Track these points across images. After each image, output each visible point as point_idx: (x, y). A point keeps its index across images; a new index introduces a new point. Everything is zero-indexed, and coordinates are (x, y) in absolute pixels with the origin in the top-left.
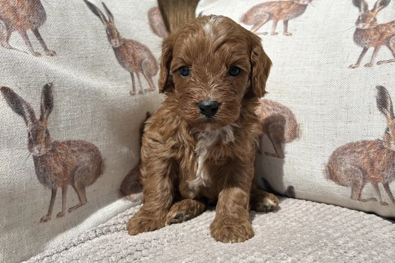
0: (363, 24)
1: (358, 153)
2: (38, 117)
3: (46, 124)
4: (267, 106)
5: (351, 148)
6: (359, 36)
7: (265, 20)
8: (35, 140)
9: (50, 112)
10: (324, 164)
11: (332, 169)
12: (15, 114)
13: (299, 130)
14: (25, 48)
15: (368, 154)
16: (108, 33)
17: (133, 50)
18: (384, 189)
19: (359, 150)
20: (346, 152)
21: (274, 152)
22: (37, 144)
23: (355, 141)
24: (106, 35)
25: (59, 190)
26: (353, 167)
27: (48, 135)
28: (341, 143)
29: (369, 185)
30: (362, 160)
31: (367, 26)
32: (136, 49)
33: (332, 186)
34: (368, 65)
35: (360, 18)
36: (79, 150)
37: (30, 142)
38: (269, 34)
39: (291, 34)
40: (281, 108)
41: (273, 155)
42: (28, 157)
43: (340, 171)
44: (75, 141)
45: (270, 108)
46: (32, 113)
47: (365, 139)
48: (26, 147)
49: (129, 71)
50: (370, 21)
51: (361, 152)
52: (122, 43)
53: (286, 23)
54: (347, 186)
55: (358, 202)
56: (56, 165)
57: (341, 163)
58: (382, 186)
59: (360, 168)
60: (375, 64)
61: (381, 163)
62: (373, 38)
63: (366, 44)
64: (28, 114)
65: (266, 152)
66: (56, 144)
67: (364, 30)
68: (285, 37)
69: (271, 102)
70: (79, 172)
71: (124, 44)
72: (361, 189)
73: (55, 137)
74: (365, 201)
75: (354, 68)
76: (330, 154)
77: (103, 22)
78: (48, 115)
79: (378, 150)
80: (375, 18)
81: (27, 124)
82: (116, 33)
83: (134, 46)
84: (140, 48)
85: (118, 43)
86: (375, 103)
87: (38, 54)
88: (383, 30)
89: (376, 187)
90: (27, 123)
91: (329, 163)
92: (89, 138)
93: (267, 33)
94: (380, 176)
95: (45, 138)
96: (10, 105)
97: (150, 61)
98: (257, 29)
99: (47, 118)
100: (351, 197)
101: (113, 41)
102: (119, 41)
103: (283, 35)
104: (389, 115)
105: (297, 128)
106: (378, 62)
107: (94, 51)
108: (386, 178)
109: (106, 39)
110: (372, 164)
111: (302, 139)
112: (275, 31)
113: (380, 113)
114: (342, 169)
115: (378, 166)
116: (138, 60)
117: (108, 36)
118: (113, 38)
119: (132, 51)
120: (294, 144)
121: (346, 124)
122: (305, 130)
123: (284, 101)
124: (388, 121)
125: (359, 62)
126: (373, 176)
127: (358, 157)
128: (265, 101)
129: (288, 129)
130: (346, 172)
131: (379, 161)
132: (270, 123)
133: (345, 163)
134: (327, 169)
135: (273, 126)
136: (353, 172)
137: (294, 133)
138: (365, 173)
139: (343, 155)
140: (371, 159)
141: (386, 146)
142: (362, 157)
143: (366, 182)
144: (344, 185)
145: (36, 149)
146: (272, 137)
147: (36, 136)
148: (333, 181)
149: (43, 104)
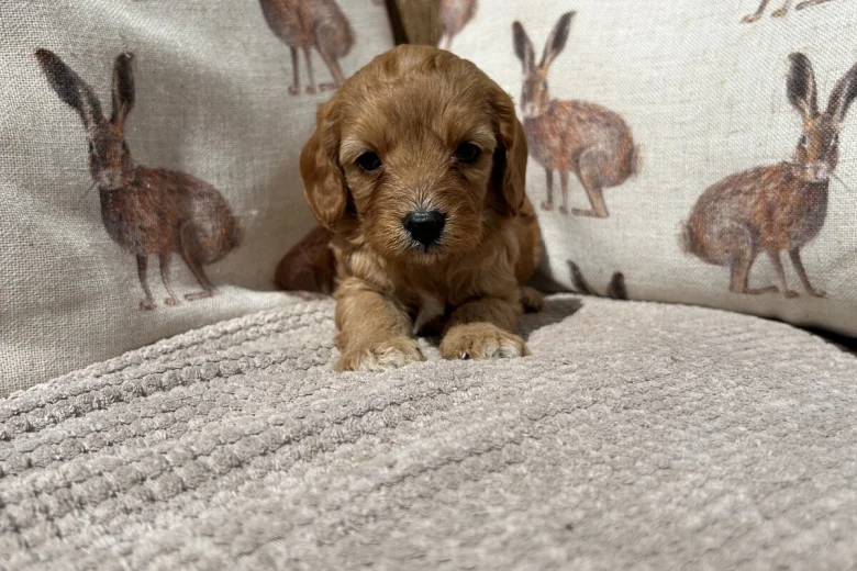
1: (746, 194)
2: (107, 115)
3: (122, 131)
4: (578, 113)
5: (733, 186)
8: (103, 158)
9: (128, 110)
10: (681, 222)
11: (695, 230)
12: (63, 104)
13: (636, 157)
15: (764, 194)
17: (300, 1)
18: (790, 262)
19: (747, 188)
20: (723, 195)
21: (589, 207)
22: (107, 165)
23: (741, 168)
26: (735, 224)
27: (128, 152)
28: (714, 177)
29: (763, 257)
30: (753, 208)
33: (695, 264)
34: (779, 13)
37: (94, 160)
40: (604, 115)
41: (588, 214)
43: (711, 233)
45: (582, 117)
46: (95, 104)
47: (761, 163)
49: (288, 43)
54: (722, 264)
55: (744, 297)
56: (142, 212)
57: (713, 218)
61: (787, 209)
69: (586, 105)
72: (749, 268)
73: (141, 158)
74: (756, 292)
75: (751, 21)
76: (692, 201)
79: (782, 183)
81: (86, 127)
86: (783, 88)
89: (776, 259)
90: (86, 123)
91: (691, 220)
94: (784, 236)
95: (123, 157)
97: (334, 26)
100: (731, 288)
104: (808, 111)
105: (634, 155)
106: (798, 5)
108: (795, 238)
110: (769, 213)
111: (641, 176)
113: (791, 107)
114: (715, 229)
115: (781, 215)
116: (308, 22)
119: (295, 2)
120: (629, 185)
121: (727, 137)
122: (648, 158)
123: (611, 101)
124: (806, 124)
125: (762, 8)
126: (770, 238)
127: (746, 201)
128: (575, 105)
129: (617, 159)
130: (721, 235)
131: (784, 205)
132: (582, 149)
133: (721, 217)
134: (686, 231)
135: (587, 156)
136: (735, 233)
137: (628, 166)
138: (756, 232)
139: (716, 201)
140: (768, 204)
141: (797, 174)
142: (753, 201)
143: (759, 252)
144: (716, 263)
145: (104, 175)
146: (584, 178)
147: (104, 151)
148: (696, 254)
149: (117, 93)
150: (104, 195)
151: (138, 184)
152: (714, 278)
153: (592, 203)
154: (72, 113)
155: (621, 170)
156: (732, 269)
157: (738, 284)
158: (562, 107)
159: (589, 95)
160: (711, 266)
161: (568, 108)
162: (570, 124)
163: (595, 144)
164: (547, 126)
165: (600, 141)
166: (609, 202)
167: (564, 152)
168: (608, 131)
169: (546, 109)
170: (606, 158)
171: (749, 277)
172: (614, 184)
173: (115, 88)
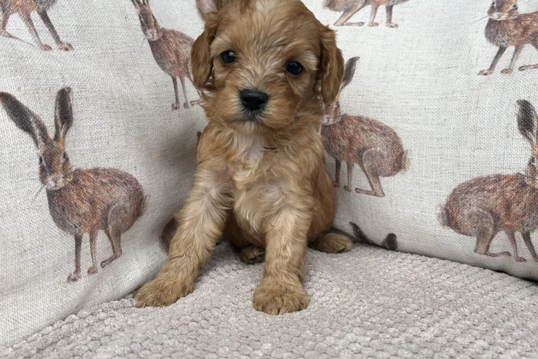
0: (498, 13)
1: (489, 191)
3: (63, 145)
4: (362, 125)
5: (479, 184)
6: (494, 29)
7: (360, 5)
8: (50, 167)
9: (68, 128)
10: (440, 205)
11: (450, 211)
13: (406, 158)
14: (29, 37)
15: (503, 193)
16: (142, 19)
17: (177, 45)
18: (522, 240)
19: (491, 187)
20: (472, 190)
21: (370, 189)
22: (52, 172)
23: (485, 175)
24: (138, 22)
25: (86, 237)
26: (481, 210)
27: (67, 159)
28: (464, 177)
29: (502, 235)
30: (495, 200)
31: (504, 17)
32: (179, 44)
33: (450, 233)
34: (506, 71)
35: (495, 5)
36: (111, 182)
37: (42, 170)
38: (366, 25)
39: (397, 26)
40: (381, 128)
41: (368, 193)
42: (40, 191)
43: (463, 215)
44: (104, 170)
45: (365, 128)
46: (43, 129)
47: (500, 172)
48: (37, 176)
49: (170, 75)
50: (508, 10)
51: (494, 190)
52: (161, 35)
53: (389, 9)
54: (470, 235)
56: (79, 203)
57: (464, 205)
58: (521, 237)
59: (491, 212)
60: (516, 70)
61: (521, 205)
62: (512, 34)
63: (504, 42)
64: (37, 132)
65: (356, 189)
66: (79, 172)
67: (500, 21)
68: (388, 29)
69: (367, 120)
70: (113, 212)
71: (164, 37)
73: (77, 163)
74: (494, 255)
75: (486, 74)
76: (449, 192)
77: (135, 4)
78: (65, 133)
79: (517, 187)
80: (514, 6)
81: (37, 145)
82: (153, 20)
83: (177, 39)
84: (184, 43)
85: (155, 34)
86: (515, 124)
87: (47, 48)
88: (528, 23)
89: (512, 237)
90: (37, 143)
91: (447, 205)
92: (124, 165)
93: (363, 23)
94: (518, 223)
95: (64, 164)
96: (12, 118)
98: (349, 17)
99: (64, 137)
100: (476, 250)
101: (149, 32)
102: (157, 32)
103: (386, 26)
104: (535, 140)
105: (404, 157)
106: (520, 68)
108: (527, 226)
109: (140, 28)
110: (508, 206)
111: (409, 171)
112: (375, 21)
114: (466, 212)
115: (516, 209)
116: (182, 58)
117: (143, 25)
118: (149, 27)
119: (174, 46)
120: (399, 177)
121: (474, 151)
122: (414, 159)
123: (386, 119)
124: (534, 149)
125: (492, 66)
126: (508, 223)
127: (489, 197)
128: (360, 119)
129: (391, 158)
130: (470, 216)
131: (519, 203)
132: (364, 149)
133: (470, 205)
134: (444, 212)
135: (369, 154)
136: (480, 217)
137: (399, 163)
138: (497, 218)
139: (467, 193)
140: (507, 200)
141: (529, 183)
142: (495, 197)
143: (499, 231)
144: (466, 234)
145: (50, 180)
146: (366, 169)
147: (51, 162)
148: (452, 228)
149: (58, 117)
150: (50, 194)
151: (75, 182)
152: (464, 244)
153: (372, 186)
154: (26, 137)
155: (394, 167)
156: (478, 239)
157: (482, 248)
158: (350, 120)
159: (370, 114)
160: (462, 236)
161: (354, 121)
162: (356, 131)
163: (375, 147)
164: (339, 131)
165: (378, 145)
166: (384, 186)
167: (350, 149)
168: (383, 138)
169: (338, 120)
170: (383, 157)
171: (491, 245)
172: (388, 175)
173: (57, 114)
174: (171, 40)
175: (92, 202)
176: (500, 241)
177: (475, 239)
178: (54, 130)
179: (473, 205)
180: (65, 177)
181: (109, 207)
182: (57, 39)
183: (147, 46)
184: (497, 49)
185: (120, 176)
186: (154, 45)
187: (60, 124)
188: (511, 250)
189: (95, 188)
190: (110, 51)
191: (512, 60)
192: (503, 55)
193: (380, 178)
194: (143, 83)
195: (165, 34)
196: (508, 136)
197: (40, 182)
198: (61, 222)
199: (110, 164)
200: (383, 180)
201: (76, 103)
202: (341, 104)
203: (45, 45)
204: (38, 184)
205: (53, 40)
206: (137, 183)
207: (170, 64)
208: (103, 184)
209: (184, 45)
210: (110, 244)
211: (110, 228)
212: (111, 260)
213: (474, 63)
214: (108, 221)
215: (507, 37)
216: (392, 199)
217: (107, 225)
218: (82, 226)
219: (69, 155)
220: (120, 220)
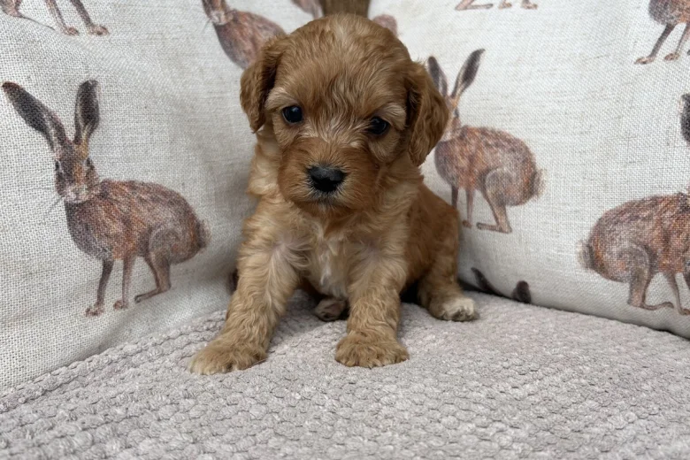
1: (644, 219)
2: (70, 136)
3: (87, 148)
4: (486, 139)
5: (631, 211)
8: (69, 175)
9: (92, 130)
10: (581, 241)
11: (594, 249)
12: (30, 128)
13: (539, 180)
14: (50, 20)
15: (660, 221)
17: (254, 31)
19: (645, 214)
20: (622, 218)
21: (494, 223)
22: (72, 182)
23: (639, 197)
26: (634, 246)
27: (92, 168)
28: (612, 202)
29: (659, 280)
30: (650, 232)
32: (257, 30)
33: (595, 278)
34: (672, 57)
36: (153, 200)
37: (59, 177)
39: (535, 6)
40: (509, 141)
41: (492, 228)
42: (56, 203)
43: (611, 253)
44: (143, 184)
45: (490, 143)
46: (60, 129)
47: (657, 192)
48: (53, 186)
51: (649, 218)
52: (231, 18)
54: (621, 281)
56: (108, 221)
57: (613, 239)
58: (683, 280)
59: (646, 248)
60: (684, 54)
61: (683, 236)
63: (672, 18)
64: (52, 131)
65: (478, 224)
66: (107, 185)
69: (493, 131)
70: (157, 236)
71: (235, 20)
72: (647, 286)
73: (105, 172)
74: (652, 308)
75: (644, 63)
76: (592, 223)
78: (89, 135)
79: (678, 212)
81: (52, 148)
83: (255, 23)
84: (265, 28)
85: (223, 17)
87: (73, 32)
89: (672, 281)
90: (51, 145)
91: (590, 240)
92: (169, 181)
93: (492, 6)
94: (679, 261)
95: (87, 173)
96: (20, 113)
99: (87, 141)
100: (629, 302)
101: (214, 13)
102: (226, 14)
103: (523, 7)
105: (536, 179)
107: (178, 29)
108: (689, 264)
109: (201, 9)
110: (666, 239)
111: (542, 198)
112: (507, 1)
114: (615, 250)
115: (677, 242)
117: (205, 5)
118: (214, 9)
119: (250, 31)
120: (531, 206)
121: (625, 167)
122: (549, 181)
123: (516, 130)
125: (654, 52)
126: (667, 262)
127: (644, 227)
128: (483, 131)
129: (520, 180)
130: (620, 255)
131: (680, 233)
132: (488, 170)
133: (620, 239)
134: (587, 250)
135: (494, 176)
136: (634, 254)
137: (531, 187)
138: (653, 256)
139: (616, 224)
140: (665, 231)
142: (651, 227)
143: (655, 273)
144: (615, 280)
145: (70, 190)
146: (490, 196)
147: (69, 169)
148: (597, 271)
149: (80, 116)
150: (70, 208)
151: (103, 196)
152: (614, 293)
153: (496, 219)
154: (38, 137)
155: (524, 191)
156: (631, 285)
157: (637, 299)
158: (471, 133)
159: (497, 124)
160: (610, 282)
161: (477, 134)
162: (479, 148)
163: (501, 167)
164: (457, 148)
165: (506, 165)
166: (511, 218)
167: (470, 172)
168: (512, 155)
169: (458, 134)
170: (510, 180)
171: (647, 294)
172: (517, 204)
173: (78, 112)
174: (246, 24)
175: (127, 222)
176: (658, 287)
177: (627, 286)
178: (74, 130)
179: (623, 240)
180: (90, 188)
181: (151, 230)
182: (88, 20)
183: (211, 30)
184: (662, 28)
185: (165, 194)
186: (221, 31)
187: (82, 124)
188: (672, 299)
189: (130, 204)
190: (159, 37)
191: (681, 41)
192: (670, 36)
193: (507, 208)
194: (203, 78)
195: (237, 18)
196: (668, 144)
197: (56, 193)
198: (85, 244)
199: (150, 178)
200: (511, 210)
201: (104, 100)
202: (461, 113)
203: (70, 29)
204: (54, 195)
205: (82, 23)
206: (186, 204)
207: (243, 55)
208: (141, 200)
209: (265, 32)
210: (152, 275)
211: (153, 256)
212: (152, 294)
213: (631, 48)
214: (150, 247)
215: (677, 12)
216: (520, 236)
217: (147, 251)
218: (113, 250)
219: (95, 162)
220: (167, 247)
